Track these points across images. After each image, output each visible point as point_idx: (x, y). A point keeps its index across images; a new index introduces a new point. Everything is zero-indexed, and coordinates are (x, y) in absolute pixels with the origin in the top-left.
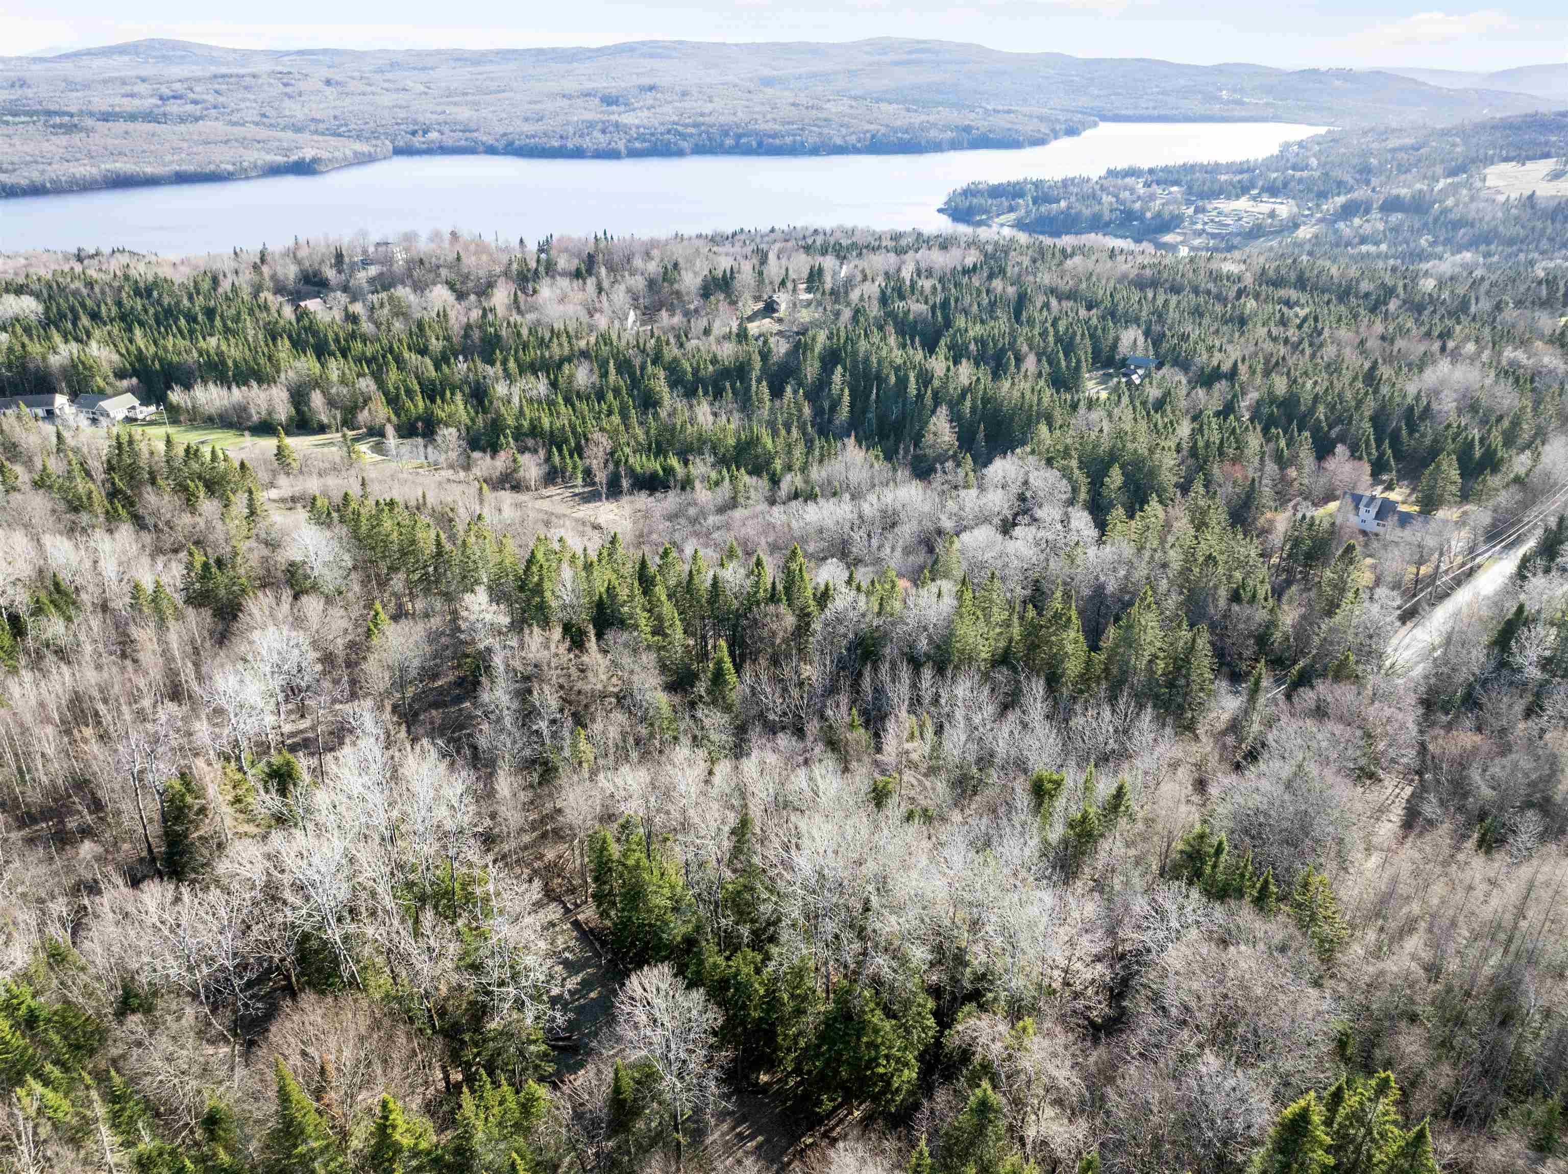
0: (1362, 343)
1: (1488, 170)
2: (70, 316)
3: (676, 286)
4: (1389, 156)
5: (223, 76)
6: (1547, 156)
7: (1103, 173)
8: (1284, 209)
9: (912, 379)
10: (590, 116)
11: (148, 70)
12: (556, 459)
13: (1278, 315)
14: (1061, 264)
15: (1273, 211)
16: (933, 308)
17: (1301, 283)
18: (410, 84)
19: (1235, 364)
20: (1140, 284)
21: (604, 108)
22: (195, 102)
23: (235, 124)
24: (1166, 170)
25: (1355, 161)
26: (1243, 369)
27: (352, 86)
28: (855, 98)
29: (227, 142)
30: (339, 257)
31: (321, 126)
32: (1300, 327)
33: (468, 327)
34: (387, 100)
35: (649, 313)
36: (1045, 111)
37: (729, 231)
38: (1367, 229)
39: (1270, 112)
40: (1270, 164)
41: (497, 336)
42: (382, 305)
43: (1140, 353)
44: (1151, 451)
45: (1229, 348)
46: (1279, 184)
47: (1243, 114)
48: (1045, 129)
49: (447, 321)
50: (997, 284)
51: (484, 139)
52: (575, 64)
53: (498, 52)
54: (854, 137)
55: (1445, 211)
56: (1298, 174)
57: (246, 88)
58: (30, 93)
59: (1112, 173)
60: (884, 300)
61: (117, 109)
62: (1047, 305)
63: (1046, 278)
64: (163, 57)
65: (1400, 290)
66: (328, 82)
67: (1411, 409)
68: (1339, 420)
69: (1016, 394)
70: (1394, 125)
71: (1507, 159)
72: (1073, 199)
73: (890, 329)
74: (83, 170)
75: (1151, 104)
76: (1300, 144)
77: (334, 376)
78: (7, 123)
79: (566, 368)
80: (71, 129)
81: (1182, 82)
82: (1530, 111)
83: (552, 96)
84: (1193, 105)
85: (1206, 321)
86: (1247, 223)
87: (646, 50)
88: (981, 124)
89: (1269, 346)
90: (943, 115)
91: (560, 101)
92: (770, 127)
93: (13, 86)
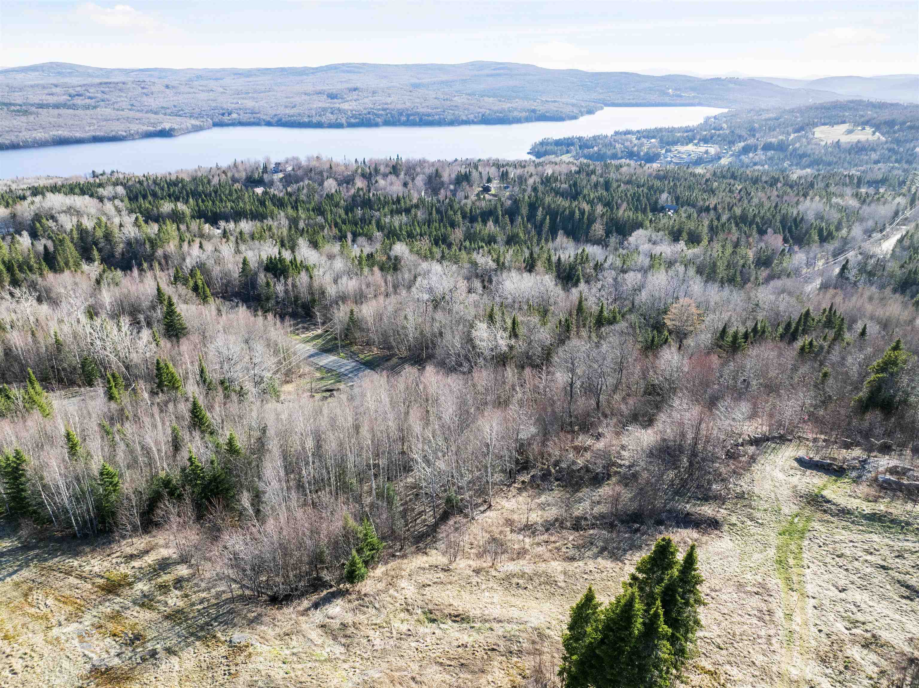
0: (769, 198)
1: (815, 130)
3: (441, 179)
4: (764, 123)
5: (106, 83)
6: (844, 122)
7: (613, 133)
8: (713, 150)
9: (576, 211)
10: (321, 105)
11: (62, 80)
13: (728, 189)
14: (618, 170)
15: (707, 150)
16: (570, 186)
17: (734, 177)
18: (214, 88)
19: (716, 205)
20: (659, 177)
21: (330, 100)
22: (91, 98)
23: (118, 110)
24: (647, 131)
25: (746, 125)
26: (719, 207)
27: (183, 89)
28: (469, 95)
29: (118, 120)
31: (168, 111)
32: (739, 192)
33: (353, 197)
34: (203, 96)
35: (433, 191)
36: (574, 101)
38: (757, 159)
39: (697, 101)
40: (701, 127)
41: (369, 199)
43: (669, 204)
45: (711, 200)
46: (708, 137)
47: (682, 102)
48: (575, 110)
50: (594, 177)
51: (264, 117)
52: (305, 77)
53: (259, 70)
54: (472, 116)
55: (795, 150)
56: (717, 132)
57: (120, 90)
59: (616, 133)
61: (45, 102)
62: (619, 186)
63: (614, 176)
64: (58, 73)
65: (781, 179)
66: (167, 87)
68: (766, 223)
70: (763, 107)
71: (824, 124)
72: (600, 146)
74: (40, 135)
75: (631, 97)
76: (715, 118)
80: (26, 113)
81: (647, 85)
82: (834, 99)
83: (299, 94)
84: (654, 97)
86: (694, 157)
87: (345, 68)
88: (541, 108)
89: (728, 199)
90: (519, 104)
91: (304, 97)
92: (425, 110)
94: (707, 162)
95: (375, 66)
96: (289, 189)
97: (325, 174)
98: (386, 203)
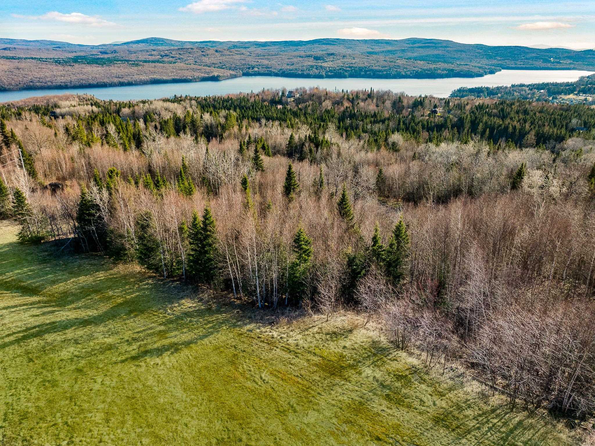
3: (403, 104)
5: (181, 49)
7: (510, 86)
8: (590, 98)
10: (310, 63)
11: (153, 48)
15: (586, 98)
18: (244, 52)
21: (315, 61)
22: (173, 57)
23: (188, 64)
24: (539, 85)
27: (226, 52)
28: (407, 59)
29: (187, 70)
31: (217, 66)
34: (238, 57)
36: (479, 65)
40: (579, 83)
43: (579, 127)
46: (586, 89)
51: (274, 71)
52: (299, 47)
54: (409, 72)
57: (189, 53)
58: (118, 55)
59: (513, 86)
61: (147, 59)
64: (155, 43)
66: (216, 51)
72: (503, 93)
75: (522, 63)
76: (588, 77)
78: (116, 63)
81: (534, 55)
83: (296, 57)
84: (540, 63)
86: (575, 103)
87: (325, 42)
88: (457, 69)
90: (441, 65)
91: (299, 58)
92: (377, 68)
93: (112, 52)
95: (344, 40)
96: (300, 106)
97: (323, 98)
98: (366, 117)
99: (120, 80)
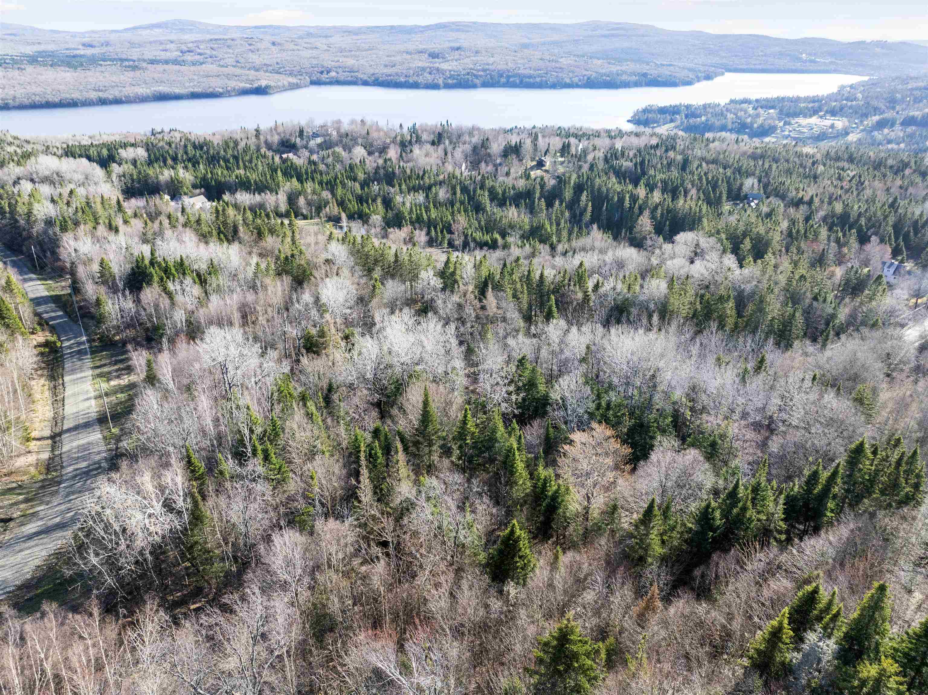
0: (888, 190)
2: (161, 159)
3: (488, 151)
4: (909, 93)
5: (216, 40)
7: (728, 101)
8: (840, 124)
9: (627, 198)
10: (420, 64)
11: (173, 37)
12: (433, 233)
13: (837, 176)
14: (707, 145)
15: (833, 124)
16: (636, 165)
17: (851, 160)
18: (319, 45)
19: (812, 196)
20: (754, 157)
21: (430, 60)
22: (200, 54)
23: (222, 66)
24: (767, 100)
25: (885, 96)
26: (816, 200)
27: (287, 46)
28: (578, 56)
29: (218, 76)
30: (301, 132)
31: (270, 68)
32: (850, 181)
33: (378, 168)
34: (307, 54)
35: (475, 165)
36: (691, 65)
37: (509, 127)
38: (892, 135)
39: (833, 67)
40: (831, 97)
41: (394, 173)
42: (329, 156)
43: (755, 191)
44: (767, 233)
45: (809, 189)
46: (837, 109)
47: (815, 68)
48: (692, 75)
49: (365, 165)
50: (671, 154)
51: (362, 76)
52: (413, 35)
54: (577, 79)
56: (849, 104)
57: (228, 46)
58: (110, 49)
59: (732, 101)
60: (606, 160)
61: (158, 58)
62: (700, 165)
63: (698, 153)
64: (181, 29)
65: (913, 164)
66: (274, 44)
67: (917, 222)
68: (873, 226)
69: (687, 207)
70: (912, 75)
72: (709, 116)
73: (612, 175)
74: (142, 90)
75: (758, 62)
76: (851, 87)
77: (309, 191)
78: (101, 65)
79: (434, 189)
80: (135, 68)
81: (777, 49)
83: (400, 52)
84: (783, 63)
85: (794, 176)
86: (816, 131)
87: (454, 27)
88: (653, 72)
89: (831, 189)
90: (630, 67)
91: (405, 56)
92: (527, 72)
93: (102, 45)
94: (831, 138)
95: (485, 25)
96: (314, 157)
99: (101, 94)
